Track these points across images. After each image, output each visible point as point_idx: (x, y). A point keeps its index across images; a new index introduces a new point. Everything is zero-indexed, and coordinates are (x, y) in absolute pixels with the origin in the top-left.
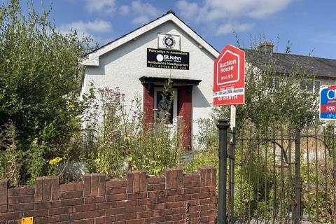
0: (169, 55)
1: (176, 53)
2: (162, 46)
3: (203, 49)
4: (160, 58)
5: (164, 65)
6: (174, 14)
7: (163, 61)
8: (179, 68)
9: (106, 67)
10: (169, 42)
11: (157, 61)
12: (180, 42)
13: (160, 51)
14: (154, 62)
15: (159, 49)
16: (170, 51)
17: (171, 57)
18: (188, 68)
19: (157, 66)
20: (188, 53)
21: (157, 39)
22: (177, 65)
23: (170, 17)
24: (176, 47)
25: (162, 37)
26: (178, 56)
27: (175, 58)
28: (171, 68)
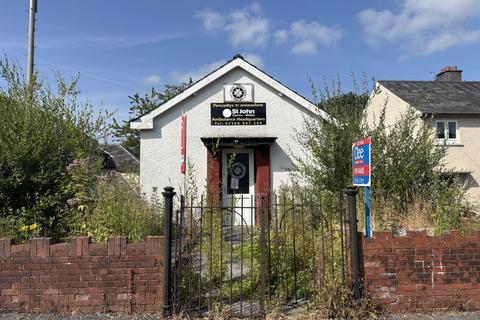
0: (239, 108)
1: (248, 105)
2: (230, 98)
3: (284, 97)
4: (227, 113)
5: (233, 121)
6: (242, 58)
7: (231, 117)
8: (252, 123)
9: (163, 129)
10: (238, 93)
11: (224, 117)
12: (253, 91)
13: (227, 105)
14: (220, 119)
15: (225, 103)
16: (240, 104)
17: (241, 111)
18: (264, 123)
19: (224, 123)
20: (264, 104)
21: (222, 92)
22: (250, 120)
23: (238, 62)
24: (247, 98)
25: (228, 88)
26: (250, 108)
27: (247, 111)
28: (241, 124)
